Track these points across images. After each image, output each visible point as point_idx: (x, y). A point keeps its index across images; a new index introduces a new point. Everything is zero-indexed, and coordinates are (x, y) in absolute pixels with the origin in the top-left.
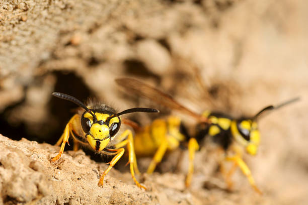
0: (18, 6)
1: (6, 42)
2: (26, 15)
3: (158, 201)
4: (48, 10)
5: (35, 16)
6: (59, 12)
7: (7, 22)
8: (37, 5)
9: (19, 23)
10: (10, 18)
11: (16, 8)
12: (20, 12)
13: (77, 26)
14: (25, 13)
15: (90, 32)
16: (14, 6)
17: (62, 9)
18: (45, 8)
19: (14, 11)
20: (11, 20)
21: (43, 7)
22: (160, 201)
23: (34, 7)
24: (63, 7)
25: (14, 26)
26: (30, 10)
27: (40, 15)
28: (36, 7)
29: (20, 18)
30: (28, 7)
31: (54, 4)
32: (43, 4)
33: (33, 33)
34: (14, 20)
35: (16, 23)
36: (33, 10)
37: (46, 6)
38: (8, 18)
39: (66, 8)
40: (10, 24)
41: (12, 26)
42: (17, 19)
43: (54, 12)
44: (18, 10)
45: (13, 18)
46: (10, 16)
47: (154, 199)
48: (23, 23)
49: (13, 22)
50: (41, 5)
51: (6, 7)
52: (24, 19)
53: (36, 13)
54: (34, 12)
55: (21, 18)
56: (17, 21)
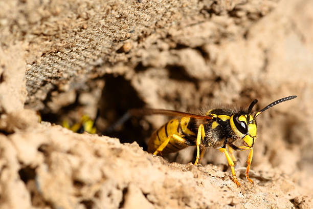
0: (81, 16)
1: (68, 48)
2: (87, 23)
3: (204, 186)
4: (106, 19)
5: (94, 24)
6: (115, 21)
7: (70, 30)
8: (96, 14)
9: (81, 31)
10: (74, 26)
11: (79, 17)
12: (82, 21)
13: (129, 35)
14: (86, 22)
15: (139, 40)
16: (77, 15)
17: (117, 19)
18: (103, 18)
19: (77, 20)
20: (74, 28)
21: (102, 16)
22: (205, 186)
23: (94, 16)
24: (118, 16)
25: (76, 34)
26: (91, 19)
27: (99, 24)
28: (96, 16)
29: (81, 26)
30: (89, 16)
31: (111, 14)
32: (101, 13)
33: (91, 40)
34: (77, 28)
35: (78, 31)
36: (93, 19)
37: (105, 16)
38: (72, 26)
39: (120, 18)
40: (73, 31)
41: (74, 33)
42: (79, 27)
43: (111, 21)
44: (80, 19)
45: (75, 26)
46: (73, 24)
47: (200, 185)
48: (84, 31)
49: (75, 30)
50: (100, 15)
51: (70, 16)
52: (85, 27)
53: (95, 22)
54: (94, 21)
55: (83, 26)
56: (79, 29)
